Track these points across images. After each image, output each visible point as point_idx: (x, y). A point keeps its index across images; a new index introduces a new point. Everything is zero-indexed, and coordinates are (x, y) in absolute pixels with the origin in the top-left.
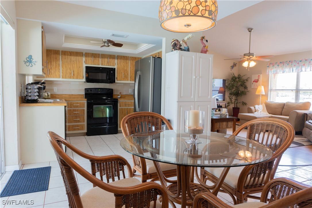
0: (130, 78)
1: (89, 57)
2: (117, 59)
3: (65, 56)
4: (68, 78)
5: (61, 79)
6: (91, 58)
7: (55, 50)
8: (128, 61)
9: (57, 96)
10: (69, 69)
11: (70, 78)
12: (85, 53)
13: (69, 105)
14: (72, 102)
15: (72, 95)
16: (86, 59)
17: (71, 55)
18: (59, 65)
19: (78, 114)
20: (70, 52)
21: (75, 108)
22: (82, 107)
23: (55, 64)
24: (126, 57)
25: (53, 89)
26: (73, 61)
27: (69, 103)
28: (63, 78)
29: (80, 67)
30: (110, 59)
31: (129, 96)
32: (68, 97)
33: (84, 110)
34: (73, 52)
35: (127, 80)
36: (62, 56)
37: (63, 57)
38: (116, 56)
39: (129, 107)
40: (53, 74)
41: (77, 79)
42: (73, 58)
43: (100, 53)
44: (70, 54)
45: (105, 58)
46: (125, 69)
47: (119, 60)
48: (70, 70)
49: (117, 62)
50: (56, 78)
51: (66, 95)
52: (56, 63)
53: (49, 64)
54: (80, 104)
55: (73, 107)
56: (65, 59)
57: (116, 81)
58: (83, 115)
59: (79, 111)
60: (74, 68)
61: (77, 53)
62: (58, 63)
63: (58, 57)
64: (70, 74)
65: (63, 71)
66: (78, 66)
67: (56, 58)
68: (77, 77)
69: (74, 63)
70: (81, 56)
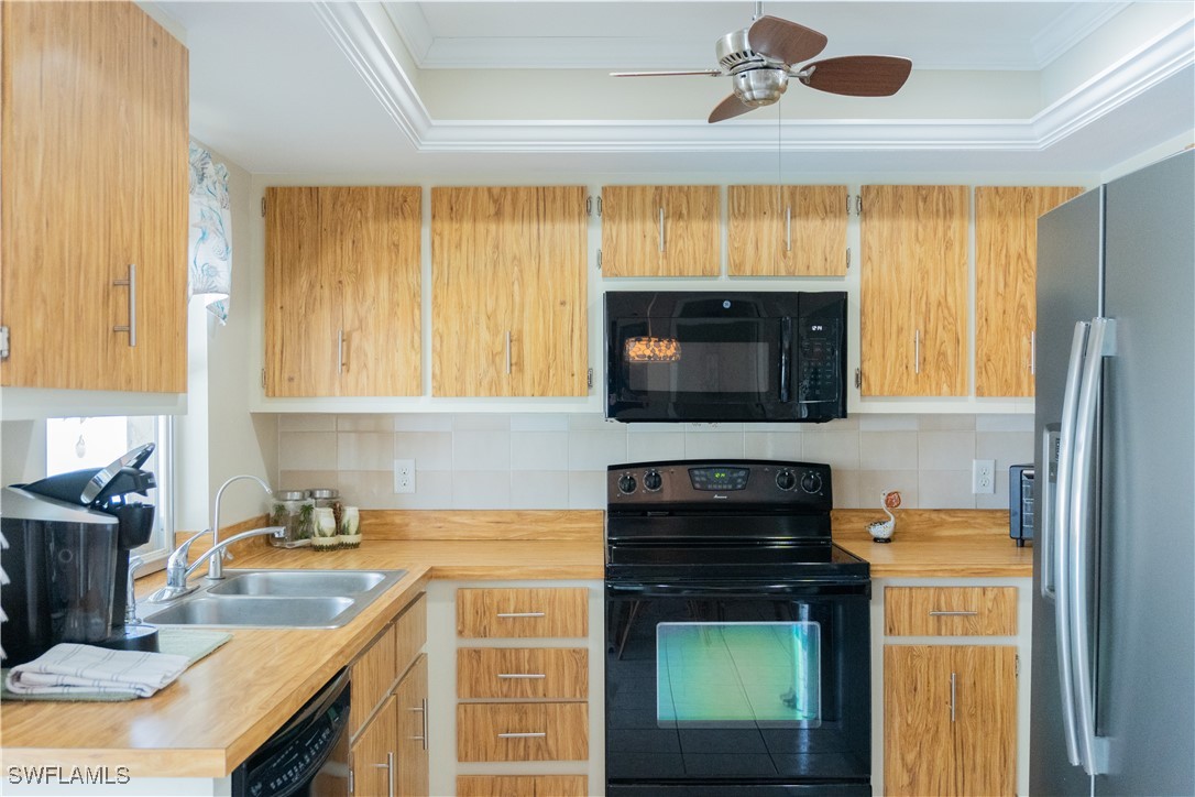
0: (982, 369)
1: (630, 217)
2: (864, 213)
3: (455, 226)
4: (477, 394)
5: (425, 404)
6: (649, 225)
7: (391, 190)
8: (955, 223)
9: (415, 528)
10: (483, 319)
11: (494, 390)
12: (604, 189)
13: (469, 617)
15: (519, 514)
16: (608, 240)
17: (498, 215)
18: (416, 296)
19: (535, 692)
20: (496, 192)
21: (510, 635)
22: (565, 634)
23: (384, 294)
24: (942, 189)
25: (392, 472)
26: (515, 257)
28: (439, 391)
29: (563, 303)
30: (800, 223)
31: (966, 525)
32: (491, 535)
33: (581, 656)
34: (516, 191)
35: (952, 386)
36: (438, 225)
37: (441, 235)
38: (855, 192)
39: (976, 633)
40: (371, 365)
41: (542, 395)
42: (515, 235)
43: (724, 180)
44: (492, 210)
45: (761, 213)
46: (935, 293)
47: (875, 223)
48: (495, 332)
49: (865, 244)
50: (395, 393)
51: (471, 513)
52: (393, 287)
53: (348, 290)
54: (551, 603)
55: (494, 627)
56: (459, 246)
57: (854, 403)
58: (578, 695)
59: (545, 664)
60: (522, 311)
61: (541, 193)
62: (409, 285)
63: (407, 237)
64: (493, 361)
65: (442, 342)
66: (551, 298)
67: (397, 246)
68: (539, 384)
69: (521, 271)
70: (577, 218)
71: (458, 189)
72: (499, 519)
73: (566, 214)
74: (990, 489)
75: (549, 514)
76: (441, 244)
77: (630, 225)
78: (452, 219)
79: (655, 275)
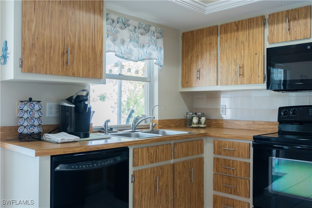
1: (278, 23)
3: (226, 35)
4: (231, 85)
6: (284, 24)
7: (210, 28)
9: (225, 124)
10: (233, 61)
11: (236, 83)
12: (270, 15)
13: (216, 149)
16: (271, 32)
17: (237, 30)
18: (216, 57)
19: (234, 174)
20: (237, 23)
21: (227, 155)
22: (242, 157)
23: (208, 57)
26: (242, 42)
27: (216, 142)
29: (256, 54)
33: (247, 165)
34: (242, 21)
36: (222, 35)
37: (222, 38)
40: (205, 77)
41: (250, 83)
42: (242, 35)
44: (236, 28)
48: (236, 64)
50: (210, 85)
51: (240, 121)
52: (210, 55)
55: (223, 152)
56: (227, 41)
58: (246, 177)
59: (236, 165)
60: (244, 58)
61: (250, 21)
62: (214, 54)
63: (213, 40)
64: (236, 74)
65: (222, 69)
66: (252, 53)
67: (211, 43)
68: (249, 80)
69: (244, 46)
70: (260, 26)
71: (227, 24)
72: (248, 124)
73: (257, 26)
75: (263, 122)
76: (222, 41)
77: (278, 25)
78: (225, 33)
79: (286, 41)
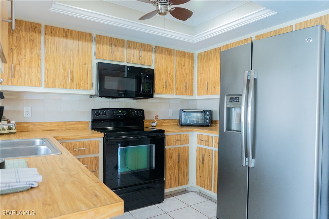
0: (177, 89)
1: (103, 44)
2: (155, 52)
3: (53, 38)
4: (59, 88)
5: (42, 89)
6: (108, 47)
7: (31, 23)
8: (173, 57)
9: (31, 127)
10: (61, 66)
11: (65, 86)
12: (97, 35)
14: (71, 143)
15: (65, 123)
16: (97, 49)
17: (66, 37)
18: (39, 56)
20: (66, 30)
21: (77, 155)
22: (93, 153)
23: (28, 55)
24: (170, 49)
25: (23, 111)
26: (71, 50)
27: (64, 145)
28: (47, 86)
29: (85, 64)
30: (143, 52)
31: (168, 123)
32: (57, 129)
33: (97, 159)
34: (72, 31)
35: (171, 92)
36: (47, 37)
37: (48, 39)
38: (154, 47)
39: (182, 144)
40: (23, 76)
41: (79, 89)
42: (71, 43)
43: (126, 39)
44: (64, 35)
45: (134, 48)
46: (169, 72)
47: (158, 54)
48: (65, 70)
49: (155, 59)
50: (32, 86)
51: (50, 123)
52: (31, 53)
53: (15, 52)
54: (89, 145)
56: (54, 44)
58: (96, 169)
60: (73, 65)
61: (79, 33)
62: (37, 53)
63: (36, 38)
64: (64, 78)
65: (48, 71)
66: (82, 62)
67: (33, 40)
68: (78, 86)
69: (73, 54)
70: (89, 42)
71: (54, 27)
72: (59, 124)
73: (86, 40)
74: (172, 115)
75: (74, 122)
76: (48, 43)
77: (103, 46)
78: (51, 35)
79: (110, 60)
